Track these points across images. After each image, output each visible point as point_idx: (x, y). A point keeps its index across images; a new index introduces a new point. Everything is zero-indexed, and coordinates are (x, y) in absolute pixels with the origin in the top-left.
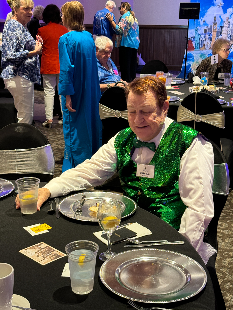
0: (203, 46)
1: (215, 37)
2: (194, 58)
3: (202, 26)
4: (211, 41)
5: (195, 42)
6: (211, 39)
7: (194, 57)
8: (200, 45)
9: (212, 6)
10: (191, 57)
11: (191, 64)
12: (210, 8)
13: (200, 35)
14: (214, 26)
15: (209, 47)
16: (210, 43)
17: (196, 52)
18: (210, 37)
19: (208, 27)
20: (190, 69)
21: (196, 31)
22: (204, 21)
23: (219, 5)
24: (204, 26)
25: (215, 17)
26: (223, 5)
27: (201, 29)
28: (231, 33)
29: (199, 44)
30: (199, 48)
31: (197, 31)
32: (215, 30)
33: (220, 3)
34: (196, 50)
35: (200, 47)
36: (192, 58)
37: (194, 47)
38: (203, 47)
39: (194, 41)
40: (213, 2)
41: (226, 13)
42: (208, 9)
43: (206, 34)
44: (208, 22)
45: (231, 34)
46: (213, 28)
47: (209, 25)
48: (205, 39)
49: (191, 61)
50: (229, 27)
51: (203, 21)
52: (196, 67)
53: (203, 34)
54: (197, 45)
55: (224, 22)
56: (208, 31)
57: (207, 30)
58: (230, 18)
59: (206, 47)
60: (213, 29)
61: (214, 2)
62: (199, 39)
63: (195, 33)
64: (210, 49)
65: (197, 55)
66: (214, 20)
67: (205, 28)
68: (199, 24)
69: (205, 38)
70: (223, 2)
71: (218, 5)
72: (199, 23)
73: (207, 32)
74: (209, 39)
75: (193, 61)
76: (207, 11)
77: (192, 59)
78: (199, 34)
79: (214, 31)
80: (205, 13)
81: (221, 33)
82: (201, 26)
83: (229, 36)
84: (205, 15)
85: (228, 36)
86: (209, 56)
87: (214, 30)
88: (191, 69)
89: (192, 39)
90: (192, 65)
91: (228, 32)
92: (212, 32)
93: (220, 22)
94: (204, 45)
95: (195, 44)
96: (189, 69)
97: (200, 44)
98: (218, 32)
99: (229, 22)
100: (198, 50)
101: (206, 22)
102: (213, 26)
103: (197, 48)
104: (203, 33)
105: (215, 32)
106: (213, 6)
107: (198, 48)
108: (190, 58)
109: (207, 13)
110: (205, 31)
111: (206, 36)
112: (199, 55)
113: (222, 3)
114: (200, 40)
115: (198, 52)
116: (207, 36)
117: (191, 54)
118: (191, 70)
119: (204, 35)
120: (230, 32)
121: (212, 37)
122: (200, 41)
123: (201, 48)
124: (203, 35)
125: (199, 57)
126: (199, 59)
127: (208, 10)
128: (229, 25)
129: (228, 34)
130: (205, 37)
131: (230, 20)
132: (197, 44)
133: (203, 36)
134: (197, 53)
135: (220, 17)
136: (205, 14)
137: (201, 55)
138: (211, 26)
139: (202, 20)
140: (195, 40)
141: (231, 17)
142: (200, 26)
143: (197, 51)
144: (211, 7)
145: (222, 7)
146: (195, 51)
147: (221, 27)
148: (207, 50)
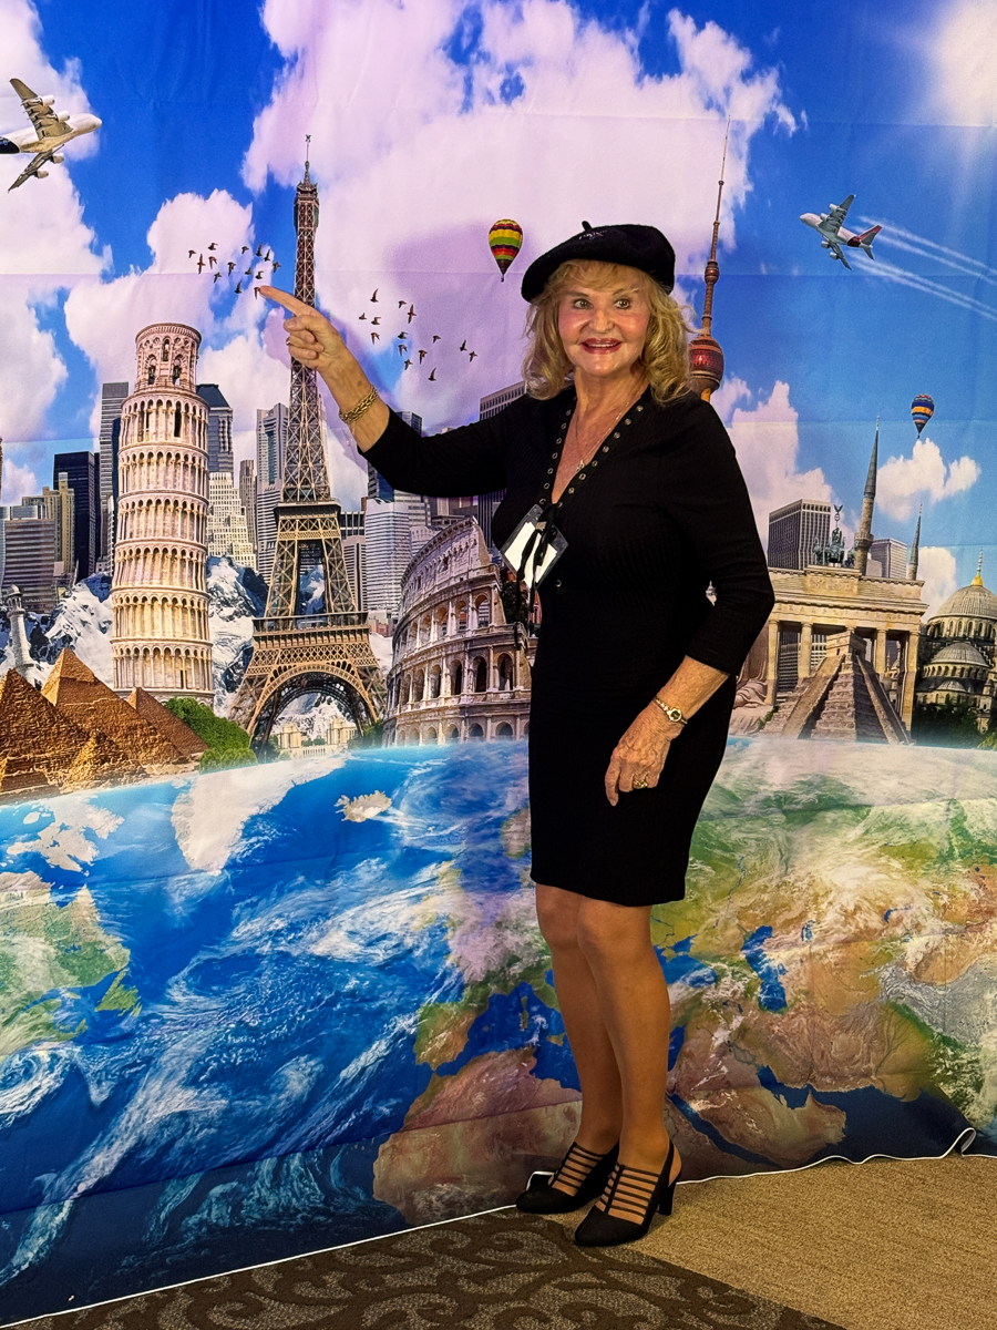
23: (24, 133)
33: (39, 114)
45: (249, 560)
85: (212, 581)
99: (210, 395)
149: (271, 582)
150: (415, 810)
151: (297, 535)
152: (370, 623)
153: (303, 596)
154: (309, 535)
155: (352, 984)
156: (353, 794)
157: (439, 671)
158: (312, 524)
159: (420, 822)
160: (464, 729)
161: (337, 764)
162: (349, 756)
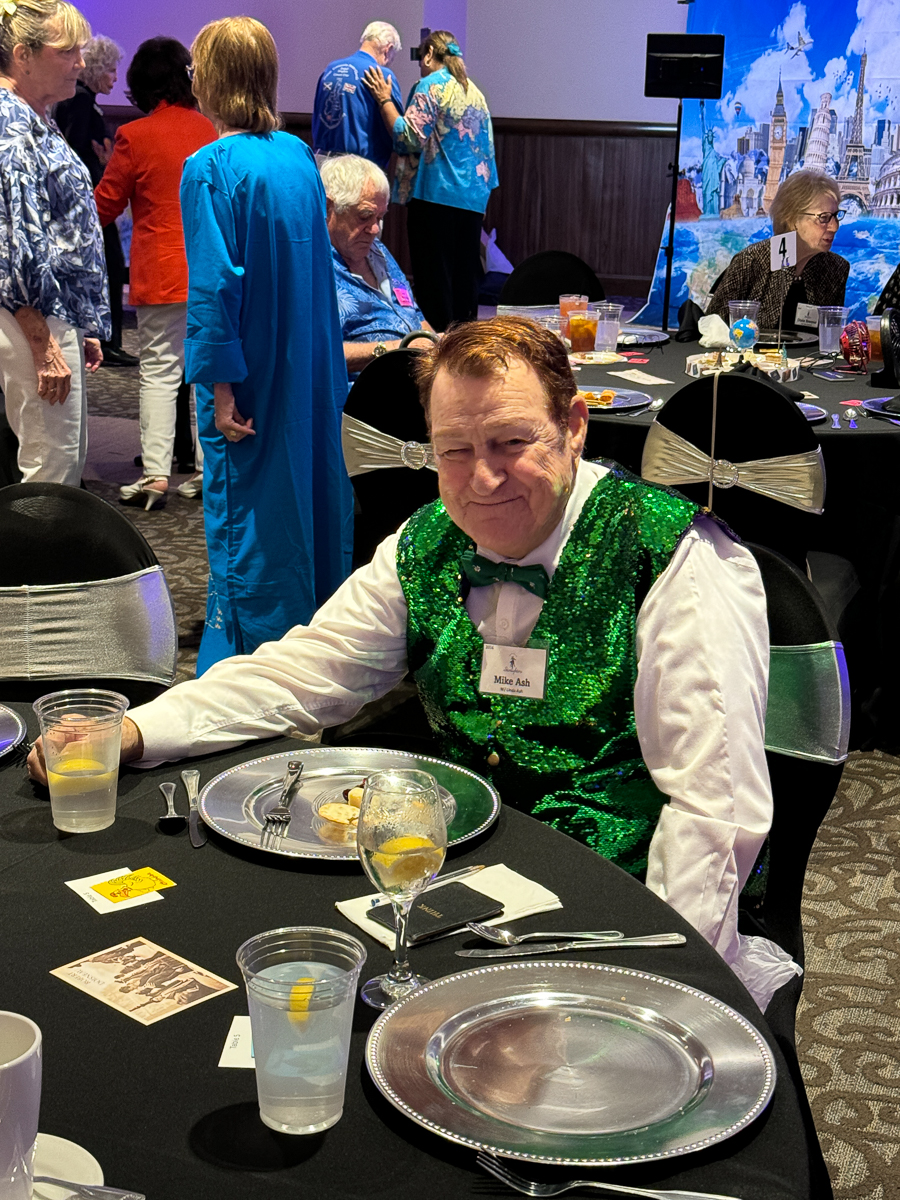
0: (732, 200)
1: (780, 170)
2: (701, 250)
3: (731, 126)
4: (765, 184)
5: (701, 187)
6: (764, 175)
7: (700, 245)
8: (720, 197)
9: (770, 51)
10: (688, 244)
11: (689, 272)
12: (760, 55)
13: (722, 161)
14: (775, 126)
15: (755, 205)
16: (761, 193)
17: (705, 224)
18: (759, 166)
19: (754, 130)
20: (683, 289)
21: (707, 146)
22: (736, 108)
23: (796, 45)
24: (737, 124)
25: (780, 93)
26: (809, 47)
27: (725, 138)
28: (840, 153)
29: (718, 193)
30: (716, 210)
31: (711, 143)
32: (781, 141)
33: (800, 39)
34: (709, 216)
35: (722, 206)
36: (692, 248)
37: (700, 205)
38: (734, 206)
39: (699, 185)
40: (773, 34)
41: (824, 75)
42: (754, 59)
43: (744, 158)
44: (751, 111)
45: (837, 159)
46: (771, 133)
47: (758, 124)
48: (741, 177)
49: (686, 259)
50: (831, 132)
51: (733, 105)
52: (706, 282)
53: (732, 156)
54: (709, 198)
55: (815, 111)
56: (752, 144)
57: (748, 140)
58: (837, 98)
59: (744, 205)
60: (771, 139)
61: (776, 33)
62: (720, 175)
63: (704, 151)
64: (758, 213)
65: (711, 237)
66: (776, 102)
67: (742, 132)
68: (717, 119)
69: (743, 171)
70: (812, 36)
71: (791, 45)
72: (721, 114)
73: (748, 149)
74: (756, 177)
75: (695, 260)
76: (749, 70)
77: (692, 252)
78: (718, 157)
79: (777, 145)
80: (742, 75)
81: (801, 154)
82: (727, 125)
83: (831, 165)
84: (741, 83)
85: (827, 164)
86: (755, 240)
87: (774, 141)
88: (688, 289)
89: (693, 174)
90: (691, 277)
91: (830, 148)
92: (767, 151)
93: (798, 111)
94: (737, 199)
95: (704, 196)
96: (680, 290)
97: (722, 193)
98: (790, 149)
99: (832, 112)
100: (712, 216)
101: (747, 111)
102: (771, 128)
103: (708, 209)
104: (735, 154)
105: (780, 148)
106: (774, 49)
107: (712, 211)
108: (685, 249)
109: (749, 75)
110: (743, 145)
111: (745, 162)
112: (719, 236)
113: (807, 39)
114: (723, 178)
115: (715, 225)
116: (750, 165)
117: (688, 232)
118: (687, 293)
119: (737, 162)
120: (837, 149)
121: (767, 167)
122: (723, 184)
123: (725, 211)
124: (735, 159)
125: (717, 243)
126: (718, 253)
127: (753, 65)
128: (833, 122)
129: (829, 156)
130: (741, 167)
131: (835, 105)
132: (709, 193)
133: (733, 164)
134: (709, 231)
135: (800, 91)
136: (743, 79)
137: (723, 236)
138: (766, 128)
139: (731, 104)
140: (702, 180)
141: (840, 93)
142: (723, 125)
143: (709, 220)
144: (767, 53)
145: (808, 54)
146: (704, 220)
147: (803, 130)
148: (746, 220)
149: (842, 166)
150: (875, 237)
151: (851, 154)
152: (869, 181)
153: (850, 171)
154: (855, 154)
155: (853, 285)
156: (859, 231)
157: (887, 197)
158: (856, 151)
159: (876, 241)
160: (892, 215)
161: (855, 221)
162: (859, 219)
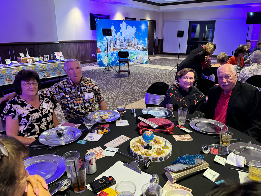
1: (113, 46)
13: (104, 45)
21: (101, 43)
26: (115, 31)
27: (104, 42)
29: (104, 49)
37: (101, 51)
41: (117, 34)
47: (109, 40)
51: (106, 38)
53: (106, 45)
55: (116, 39)
60: (111, 42)
74: (110, 47)
89: (100, 47)
98: (114, 43)
99: (119, 39)
107: (103, 51)
112: (105, 55)
123: (105, 52)
129: (119, 44)
135: (114, 36)
151: (122, 43)
152: (124, 46)
157: (126, 48)
